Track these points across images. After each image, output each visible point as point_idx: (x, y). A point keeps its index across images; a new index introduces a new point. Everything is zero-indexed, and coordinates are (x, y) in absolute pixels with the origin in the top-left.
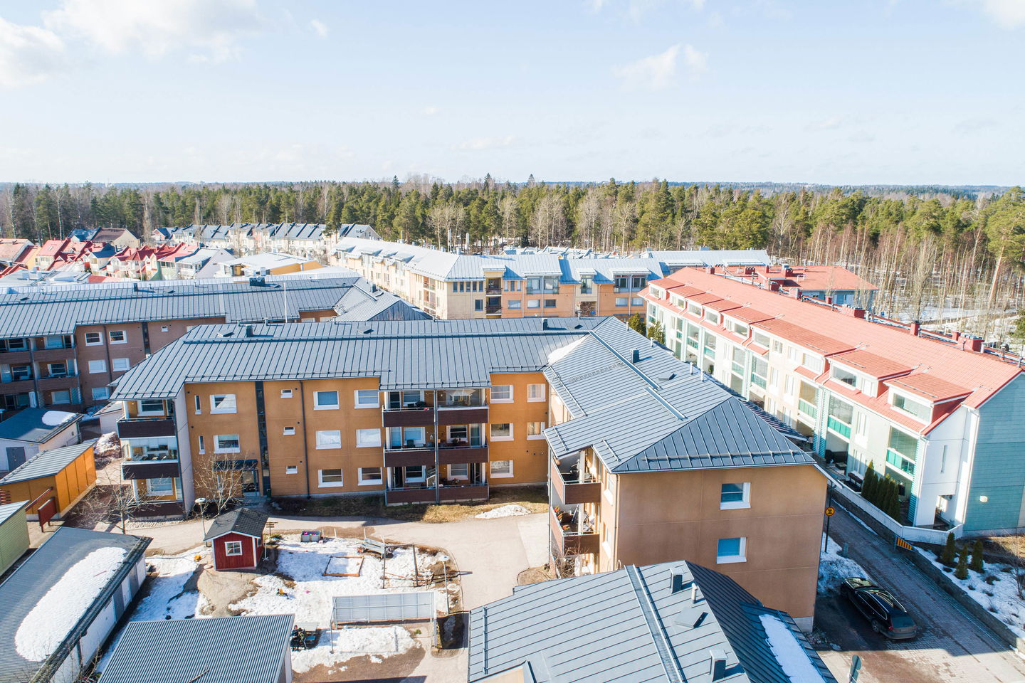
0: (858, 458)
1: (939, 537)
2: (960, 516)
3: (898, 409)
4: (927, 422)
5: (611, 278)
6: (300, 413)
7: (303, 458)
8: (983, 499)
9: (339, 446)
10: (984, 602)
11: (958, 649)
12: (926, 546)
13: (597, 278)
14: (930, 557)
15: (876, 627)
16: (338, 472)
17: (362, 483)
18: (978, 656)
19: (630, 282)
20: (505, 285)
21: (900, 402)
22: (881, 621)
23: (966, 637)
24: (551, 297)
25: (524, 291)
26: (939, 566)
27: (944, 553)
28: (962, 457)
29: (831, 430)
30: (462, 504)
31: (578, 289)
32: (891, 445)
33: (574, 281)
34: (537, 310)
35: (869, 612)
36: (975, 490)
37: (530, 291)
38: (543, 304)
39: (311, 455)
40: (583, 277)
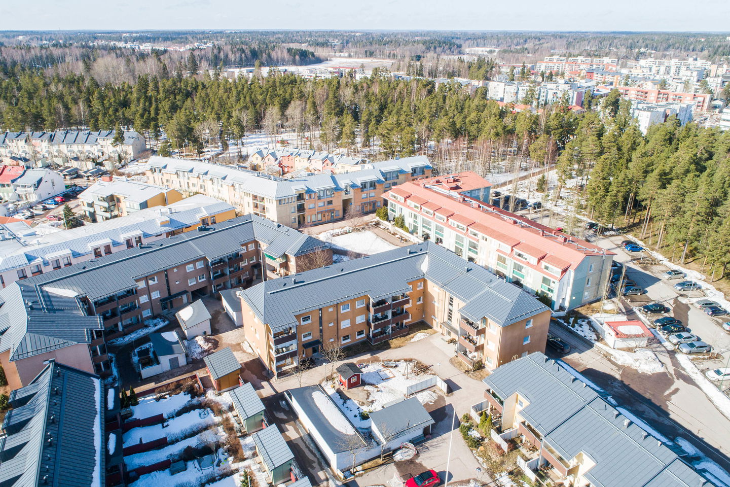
0: (528, 286)
1: (563, 314)
2: (567, 305)
3: (546, 270)
4: (559, 276)
5: (360, 185)
6: (336, 316)
7: (336, 334)
8: (574, 298)
9: (350, 325)
10: (582, 334)
11: (581, 352)
12: (560, 318)
13: (353, 186)
14: (562, 321)
15: (558, 351)
16: (348, 336)
17: (358, 337)
18: (586, 352)
19: (368, 185)
20: (306, 197)
21: (547, 268)
22: (561, 349)
23: (581, 347)
24: (330, 199)
25: (316, 198)
26: (566, 324)
27: (566, 318)
28: (568, 285)
29: (515, 275)
30: (400, 337)
31: (343, 193)
32: (543, 283)
33: (341, 189)
34: (323, 207)
35: (556, 346)
36: (572, 295)
37: (319, 198)
38: (326, 203)
39: (339, 331)
40: (347, 186)
